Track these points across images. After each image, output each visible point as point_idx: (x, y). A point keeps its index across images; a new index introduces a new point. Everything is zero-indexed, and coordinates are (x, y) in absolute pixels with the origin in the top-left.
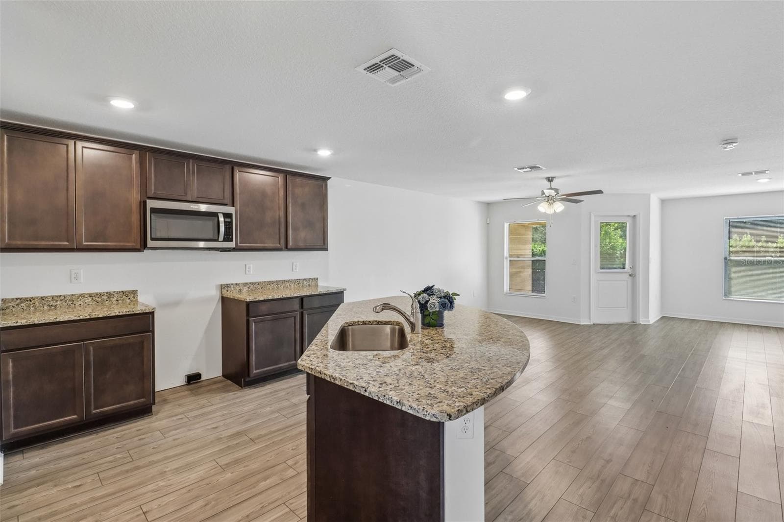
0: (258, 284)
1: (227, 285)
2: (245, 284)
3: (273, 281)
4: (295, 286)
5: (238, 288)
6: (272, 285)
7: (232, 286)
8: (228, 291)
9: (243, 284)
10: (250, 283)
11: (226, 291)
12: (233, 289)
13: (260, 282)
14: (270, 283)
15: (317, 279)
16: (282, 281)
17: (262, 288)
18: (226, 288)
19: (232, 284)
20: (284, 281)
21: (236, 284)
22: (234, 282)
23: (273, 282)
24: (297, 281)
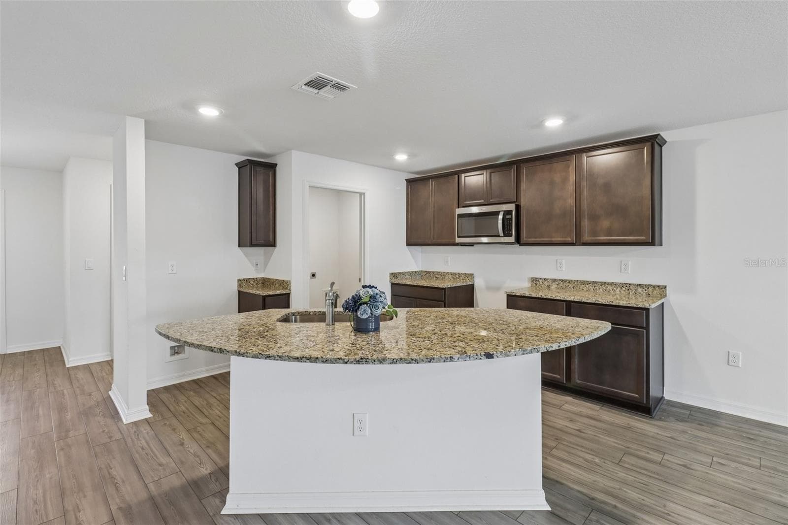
0: (569, 282)
1: (536, 278)
2: (554, 280)
3: (588, 281)
4: (622, 292)
5: (546, 283)
6: (587, 286)
7: (541, 281)
8: (536, 284)
9: (552, 280)
10: (560, 280)
11: (535, 285)
12: (541, 283)
13: (572, 281)
14: (584, 283)
15: (665, 287)
16: (601, 282)
17: (573, 287)
18: (535, 281)
19: (541, 279)
20: (605, 283)
21: (545, 279)
22: (543, 277)
23: (588, 283)
24: (627, 286)
